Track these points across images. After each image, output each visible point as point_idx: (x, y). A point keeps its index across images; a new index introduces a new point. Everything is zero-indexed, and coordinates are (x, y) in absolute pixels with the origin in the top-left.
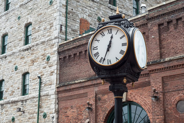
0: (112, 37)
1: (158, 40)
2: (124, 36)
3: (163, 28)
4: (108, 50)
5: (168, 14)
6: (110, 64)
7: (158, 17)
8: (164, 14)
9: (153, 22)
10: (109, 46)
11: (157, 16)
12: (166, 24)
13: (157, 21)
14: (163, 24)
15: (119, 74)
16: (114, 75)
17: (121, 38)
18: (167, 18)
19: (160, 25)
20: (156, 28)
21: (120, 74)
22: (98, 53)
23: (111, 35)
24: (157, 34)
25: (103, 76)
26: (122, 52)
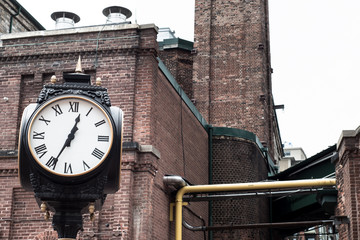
0: (78, 120)
1: (16, 108)
2: (103, 122)
3: (31, 84)
4: (68, 144)
5: (49, 57)
6: (69, 174)
7: (23, 59)
8: (38, 56)
9: (9, 67)
10: (71, 137)
11: (22, 57)
12: (38, 78)
13: (21, 68)
14: (32, 76)
15: (84, 195)
16: (72, 196)
17: (97, 125)
18: (43, 66)
19: (25, 77)
20: (14, 82)
21: (86, 195)
22: (43, 147)
23: (76, 115)
24: (17, 95)
25: (47, 195)
26: (97, 153)
